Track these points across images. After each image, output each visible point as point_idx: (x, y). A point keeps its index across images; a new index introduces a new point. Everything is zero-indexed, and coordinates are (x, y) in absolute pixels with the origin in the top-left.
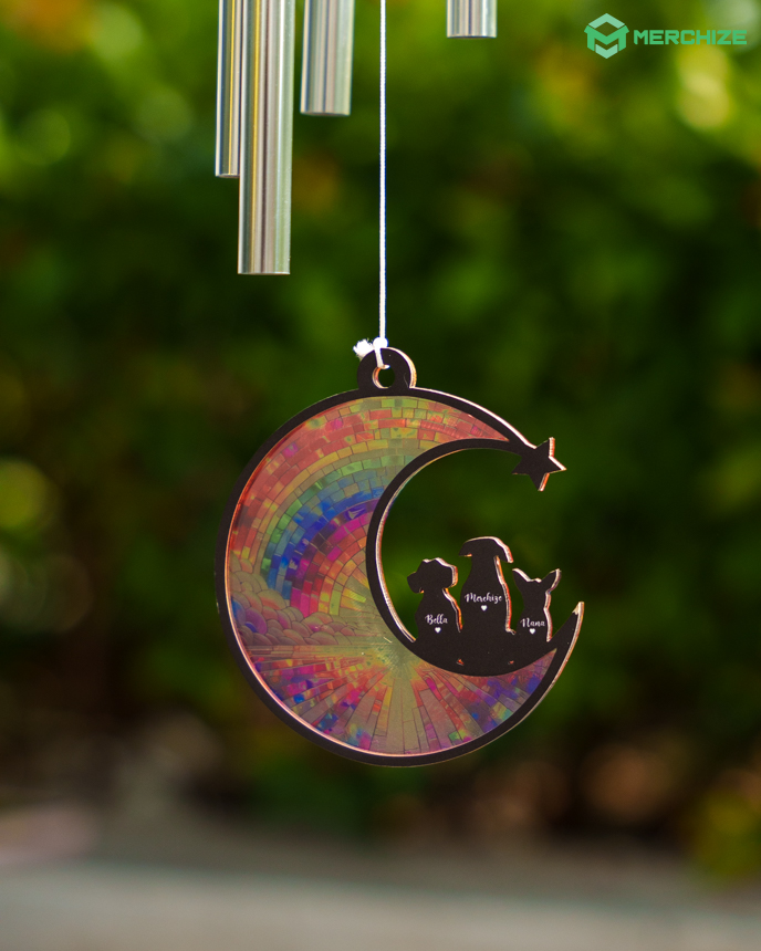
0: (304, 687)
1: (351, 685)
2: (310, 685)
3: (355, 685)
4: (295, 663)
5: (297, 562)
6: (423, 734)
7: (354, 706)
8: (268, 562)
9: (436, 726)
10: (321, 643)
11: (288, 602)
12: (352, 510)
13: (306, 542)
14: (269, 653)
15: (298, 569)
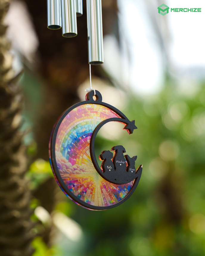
0: (73, 186)
1: (84, 186)
2: (74, 186)
3: (86, 186)
4: (70, 179)
5: (70, 149)
6: (103, 201)
7: (86, 192)
8: (62, 148)
9: (106, 199)
10: (77, 173)
11: (68, 161)
12: (84, 135)
13: (73, 143)
14: (63, 176)
15: (71, 151)
